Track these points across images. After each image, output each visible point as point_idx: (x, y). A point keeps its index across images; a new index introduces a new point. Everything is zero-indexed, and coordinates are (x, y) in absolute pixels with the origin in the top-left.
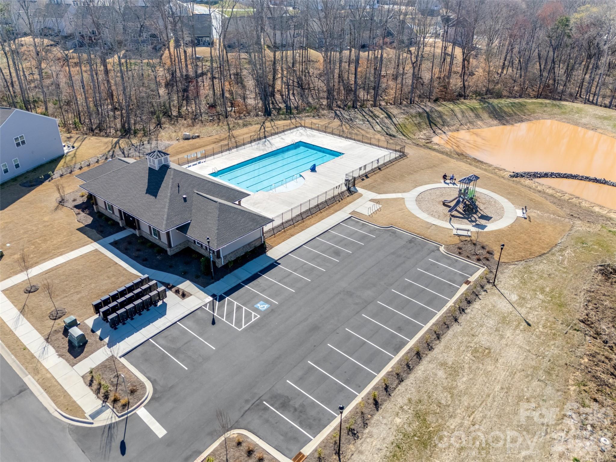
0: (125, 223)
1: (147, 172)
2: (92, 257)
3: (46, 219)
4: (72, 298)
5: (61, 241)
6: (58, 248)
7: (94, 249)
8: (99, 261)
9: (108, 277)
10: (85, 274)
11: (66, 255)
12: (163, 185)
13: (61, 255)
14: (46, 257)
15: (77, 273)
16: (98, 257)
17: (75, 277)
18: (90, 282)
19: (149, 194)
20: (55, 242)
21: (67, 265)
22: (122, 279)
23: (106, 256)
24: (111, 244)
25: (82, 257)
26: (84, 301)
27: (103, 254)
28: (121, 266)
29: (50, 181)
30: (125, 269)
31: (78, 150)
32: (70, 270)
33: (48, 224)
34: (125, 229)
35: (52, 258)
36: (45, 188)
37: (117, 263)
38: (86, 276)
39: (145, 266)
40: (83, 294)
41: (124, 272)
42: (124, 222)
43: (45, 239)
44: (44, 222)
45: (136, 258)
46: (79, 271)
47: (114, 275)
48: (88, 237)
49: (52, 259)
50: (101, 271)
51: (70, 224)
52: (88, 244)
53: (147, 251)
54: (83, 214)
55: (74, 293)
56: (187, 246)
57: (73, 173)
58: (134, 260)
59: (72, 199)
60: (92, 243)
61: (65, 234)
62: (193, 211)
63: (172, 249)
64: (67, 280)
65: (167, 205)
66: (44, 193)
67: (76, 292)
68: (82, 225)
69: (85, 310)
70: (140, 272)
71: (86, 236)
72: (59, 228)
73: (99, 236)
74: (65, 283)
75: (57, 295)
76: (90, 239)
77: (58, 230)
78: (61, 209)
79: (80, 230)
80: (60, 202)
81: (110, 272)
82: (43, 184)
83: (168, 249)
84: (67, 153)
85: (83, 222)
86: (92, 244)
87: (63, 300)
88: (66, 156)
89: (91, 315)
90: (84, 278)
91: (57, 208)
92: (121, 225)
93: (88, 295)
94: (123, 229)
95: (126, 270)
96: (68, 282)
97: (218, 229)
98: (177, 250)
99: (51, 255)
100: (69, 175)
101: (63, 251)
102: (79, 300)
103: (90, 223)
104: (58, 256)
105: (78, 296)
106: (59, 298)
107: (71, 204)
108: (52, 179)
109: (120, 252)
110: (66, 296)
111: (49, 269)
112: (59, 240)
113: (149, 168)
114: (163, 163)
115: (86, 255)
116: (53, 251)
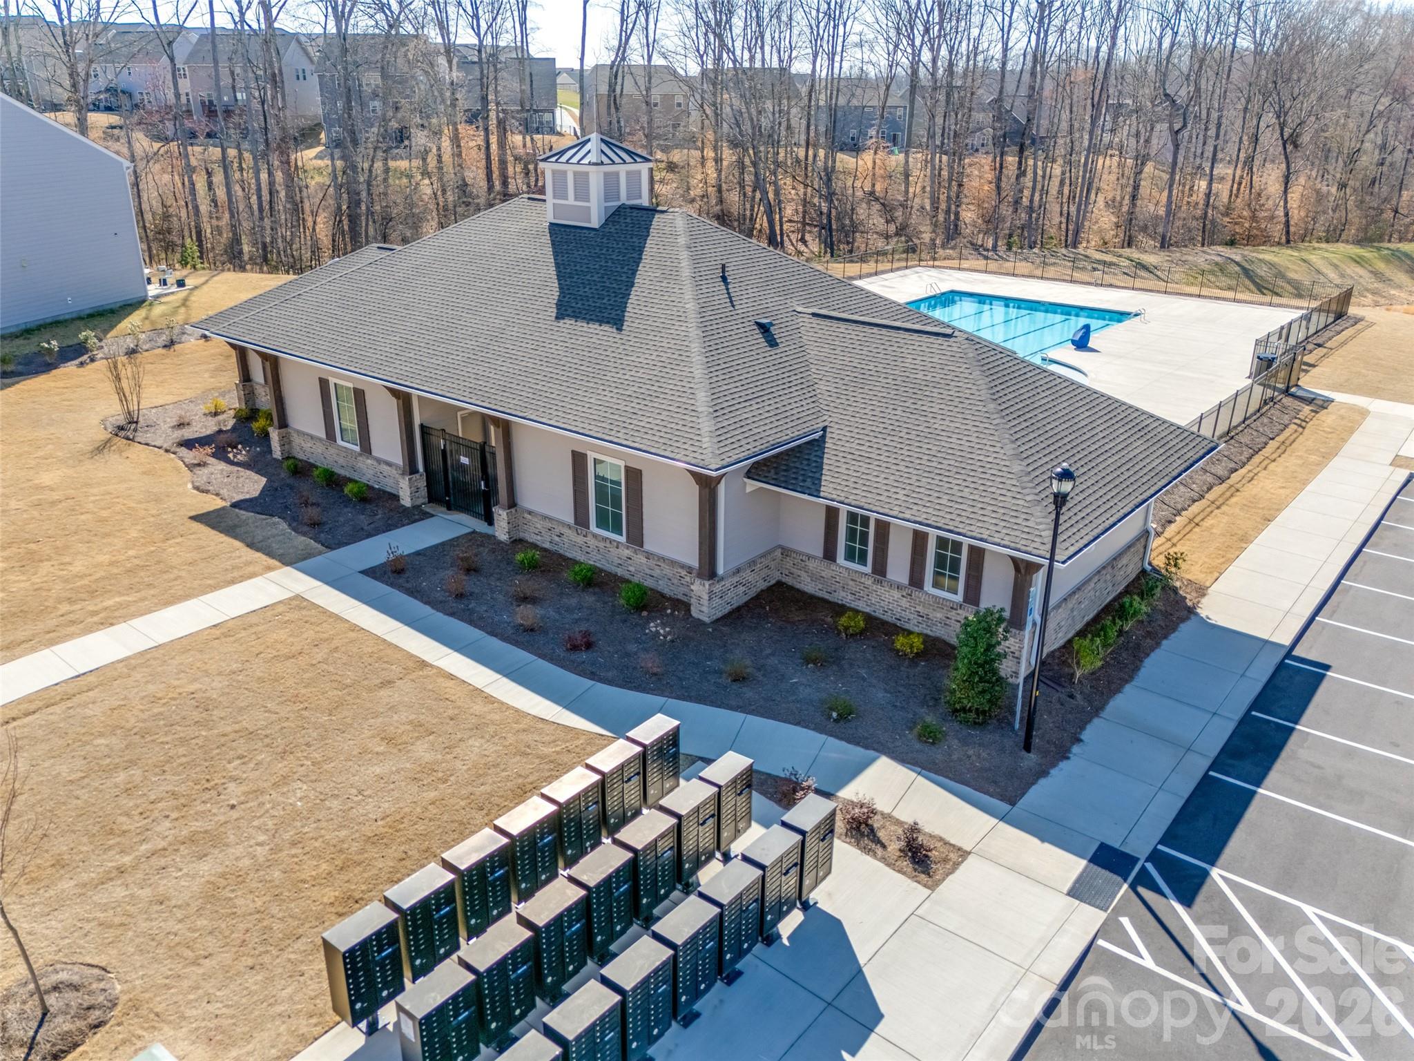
0: (424, 492)
1: (547, 239)
2: (282, 634)
3: (47, 478)
4: (165, 885)
5: (112, 564)
6: (93, 593)
7: (287, 595)
8: (320, 654)
9: (389, 740)
10: (246, 722)
11: (136, 622)
12: (645, 275)
13: (107, 623)
14: (20, 635)
15: (196, 715)
16: (310, 634)
17: (183, 741)
18: (280, 767)
19: (576, 316)
20: (78, 567)
21: (137, 675)
22: (475, 747)
23: (355, 628)
24: (371, 573)
25: (223, 631)
26: (244, 903)
27: (338, 618)
28: (451, 677)
29: (82, 364)
30: (477, 692)
31: (196, 293)
32: (155, 700)
33: (56, 496)
34: (426, 515)
35: (53, 638)
36: (61, 384)
37: (423, 664)
38: (251, 735)
39: (593, 676)
40: (237, 855)
41: (478, 708)
42: (422, 483)
43: (32, 553)
44: (39, 488)
45: (525, 636)
46: (205, 706)
47: (422, 730)
48: (250, 545)
49: (52, 643)
50: (339, 704)
51: (158, 500)
52: (252, 575)
53: (573, 601)
54: (217, 467)
55: (173, 847)
56: (776, 576)
57: (177, 347)
58: (517, 644)
59: (174, 422)
60: (269, 569)
61: (134, 534)
62: (822, 387)
63: (718, 588)
64: (132, 763)
65: (696, 347)
66: (57, 399)
67: (192, 840)
68: (218, 504)
69: (253, 980)
70: (570, 706)
71: (237, 544)
72: (105, 514)
73: (303, 542)
74: (121, 777)
75: (59, 864)
76: (259, 555)
77: (103, 520)
78: (120, 451)
79: (210, 519)
80: (121, 428)
81: (393, 708)
82: (54, 372)
83: (700, 589)
84: (157, 297)
85: (224, 492)
86: (271, 575)
87: (101, 897)
88: (151, 305)
89: (304, 1026)
90: (242, 746)
91: (101, 448)
92: (406, 501)
93: (270, 864)
94: (414, 515)
95: (489, 699)
96: (136, 773)
97: (1018, 456)
98: (738, 597)
99: (52, 623)
100: (161, 351)
101: (120, 606)
102: (212, 895)
103: (256, 494)
104: (89, 630)
105: (206, 868)
106: (67, 885)
107: (166, 435)
108: (92, 360)
109: (428, 610)
110: (121, 871)
111: (28, 699)
112: (104, 558)
113: (553, 226)
114: (624, 199)
115: (246, 622)
116: (65, 607)
